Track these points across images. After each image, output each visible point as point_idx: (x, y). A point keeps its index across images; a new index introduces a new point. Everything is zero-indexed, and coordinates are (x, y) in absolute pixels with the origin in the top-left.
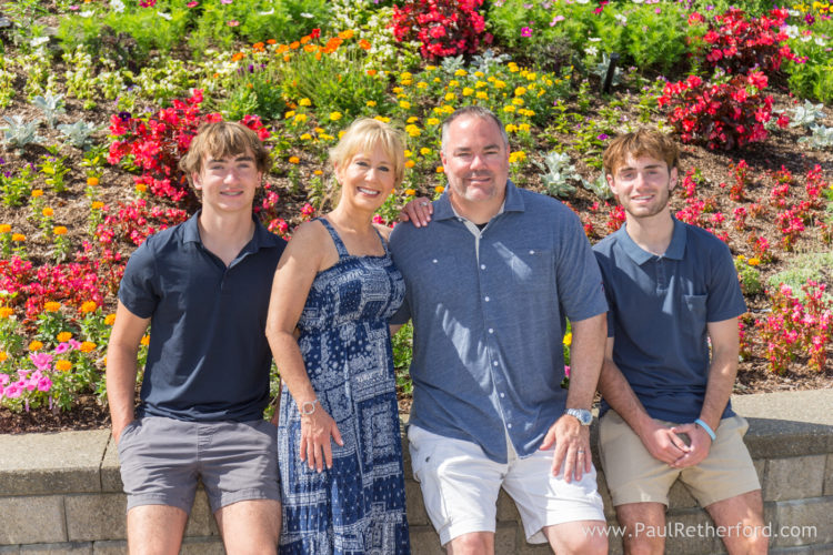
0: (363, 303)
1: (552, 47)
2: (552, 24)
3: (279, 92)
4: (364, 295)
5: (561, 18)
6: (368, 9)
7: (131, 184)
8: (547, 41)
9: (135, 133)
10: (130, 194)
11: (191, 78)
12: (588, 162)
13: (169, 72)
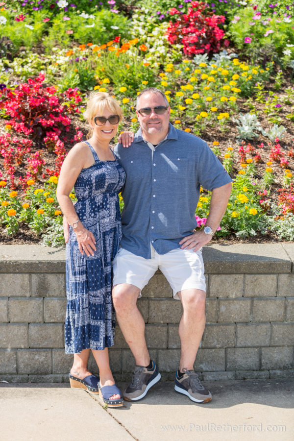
0: (107, 184)
1: (263, 50)
2: (266, 35)
3: (93, 74)
4: (107, 180)
5: (271, 32)
6: (155, 23)
7: (4, 125)
8: (261, 46)
9: (7, 97)
10: (3, 131)
11: (43, 64)
12: (270, 120)
13: (30, 61)
